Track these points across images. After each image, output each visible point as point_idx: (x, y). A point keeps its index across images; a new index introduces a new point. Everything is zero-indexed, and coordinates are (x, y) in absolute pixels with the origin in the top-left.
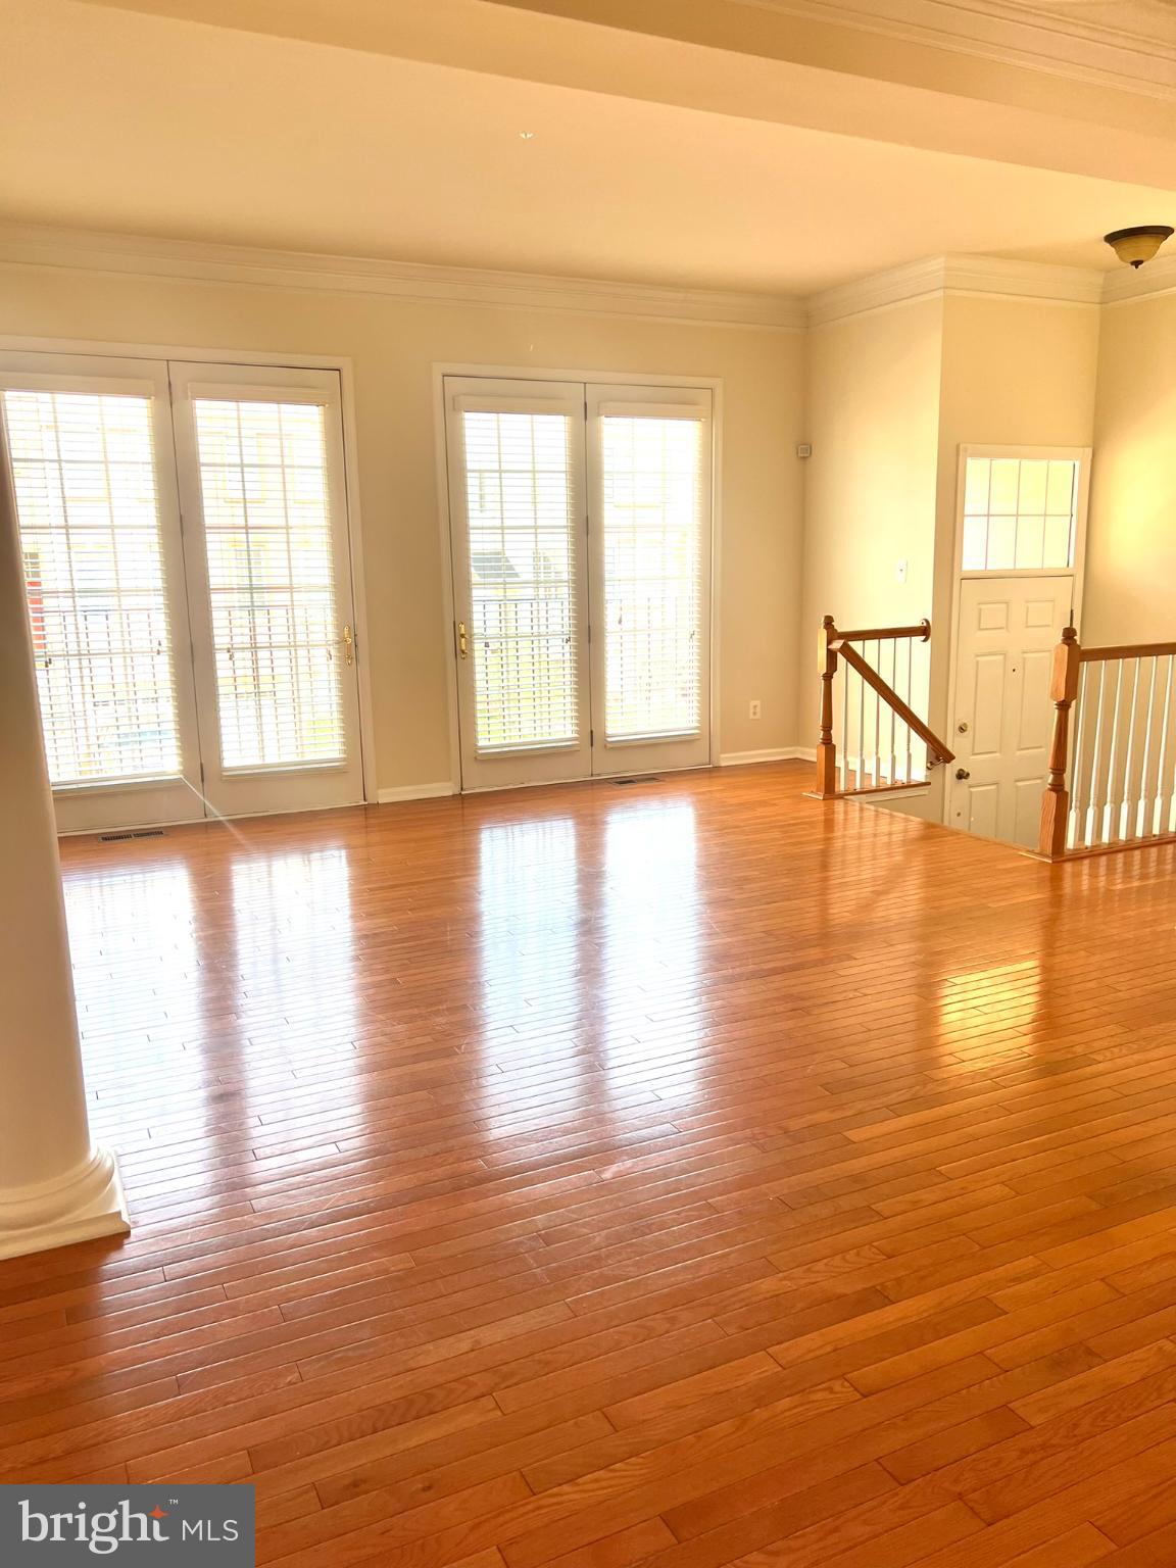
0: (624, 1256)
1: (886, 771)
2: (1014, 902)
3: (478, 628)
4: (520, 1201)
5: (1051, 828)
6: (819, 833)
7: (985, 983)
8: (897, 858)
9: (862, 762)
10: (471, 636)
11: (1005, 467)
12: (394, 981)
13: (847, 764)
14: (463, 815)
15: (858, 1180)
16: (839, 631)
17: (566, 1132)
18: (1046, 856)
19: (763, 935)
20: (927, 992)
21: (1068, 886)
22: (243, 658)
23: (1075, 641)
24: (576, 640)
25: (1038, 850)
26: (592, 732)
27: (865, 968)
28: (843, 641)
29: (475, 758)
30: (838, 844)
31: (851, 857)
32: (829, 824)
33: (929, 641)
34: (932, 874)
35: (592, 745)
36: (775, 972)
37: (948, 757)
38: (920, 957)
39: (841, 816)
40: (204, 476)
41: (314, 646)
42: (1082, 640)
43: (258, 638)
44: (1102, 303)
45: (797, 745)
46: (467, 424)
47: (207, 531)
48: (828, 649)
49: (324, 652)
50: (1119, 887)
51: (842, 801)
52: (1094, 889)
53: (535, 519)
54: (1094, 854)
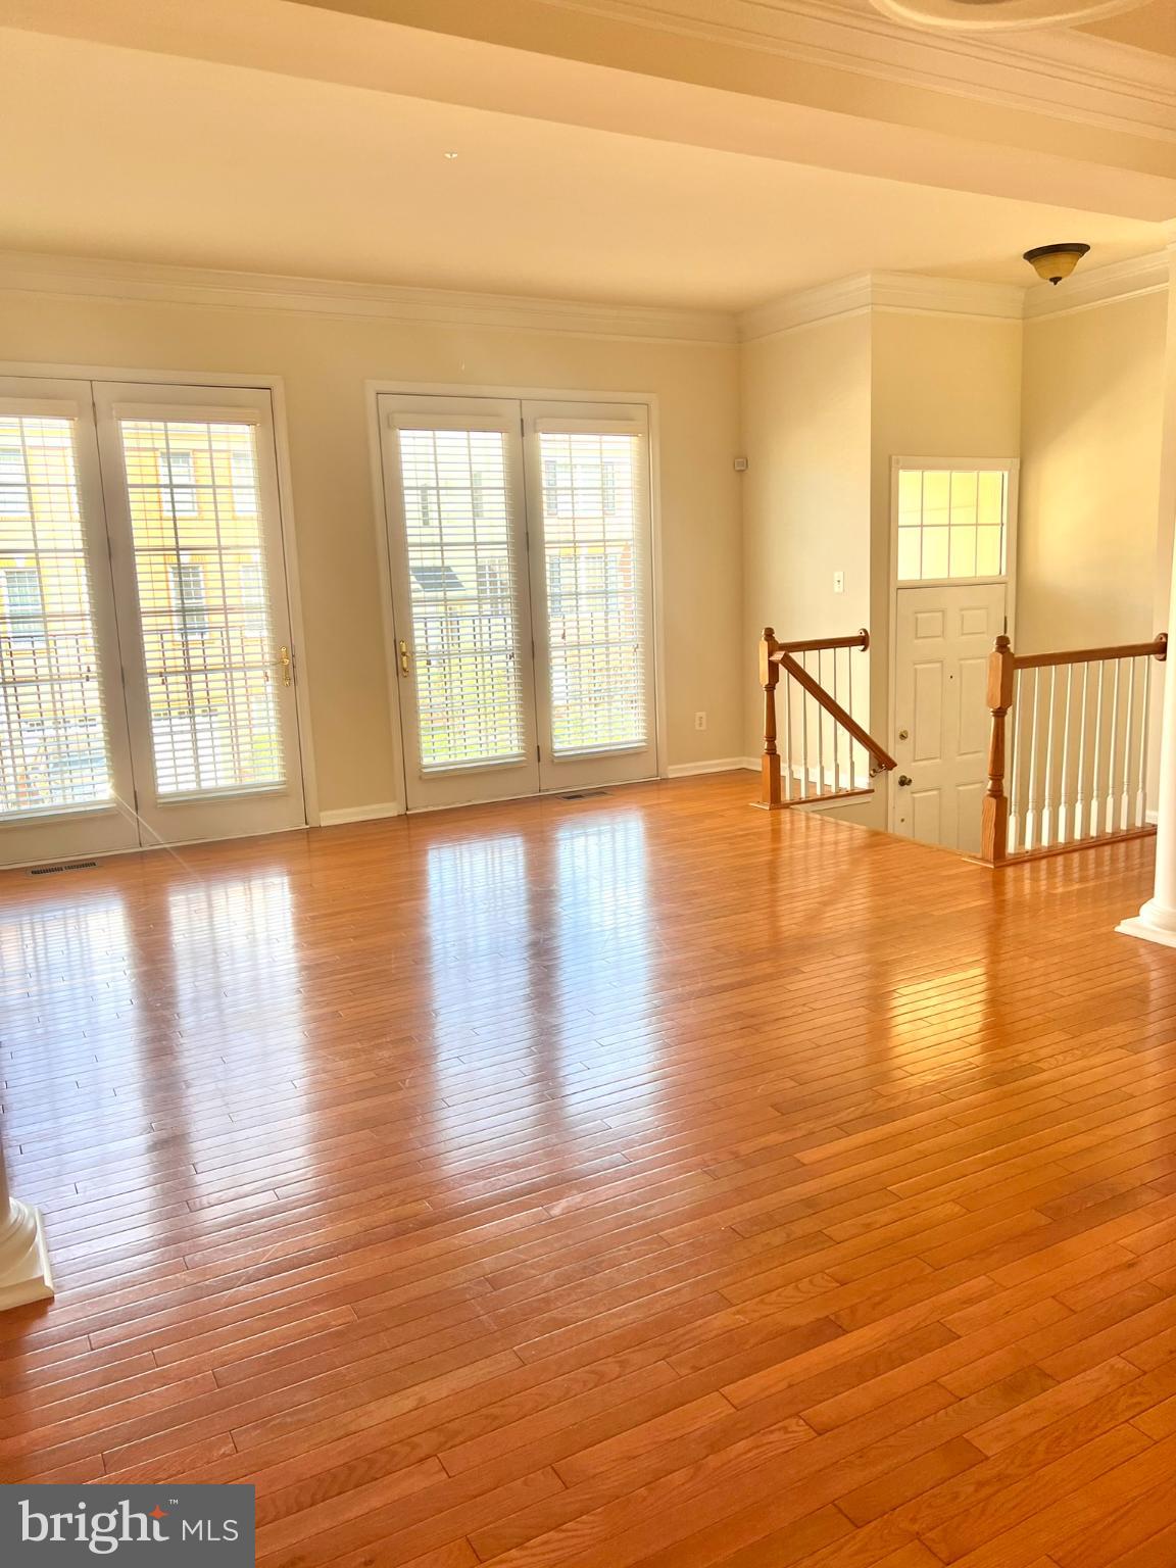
0: (574, 1297)
1: (830, 779)
2: (958, 909)
3: (419, 645)
4: (468, 1242)
5: (992, 833)
6: (766, 844)
7: (931, 993)
8: (844, 867)
9: (807, 771)
10: (413, 653)
11: (936, 479)
12: (335, 1014)
13: (791, 773)
14: (409, 836)
15: (810, 1204)
16: (780, 642)
17: (517, 1166)
18: (987, 861)
19: (712, 951)
20: (878, 1002)
21: (1010, 891)
22: (177, 683)
23: (1009, 649)
24: (519, 656)
25: (979, 855)
26: (538, 747)
27: (813, 981)
28: (783, 653)
29: (420, 777)
30: (785, 854)
31: (799, 868)
32: (776, 834)
33: (868, 651)
34: (877, 883)
35: (539, 760)
36: (725, 989)
37: (890, 764)
38: (868, 968)
39: (788, 826)
40: (132, 497)
41: (251, 668)
42: (1015, 648)
43: (192, 661)
44: (1023, 319)
45: (744, 755)
46: (403, 441)
47: (136, 553)
48: (769, 661)
49: (260, 673)
50: (1060, 890)
51: (788, 810)
52: (1035, 893)
53: (475, 535)
54: (1034, 857)
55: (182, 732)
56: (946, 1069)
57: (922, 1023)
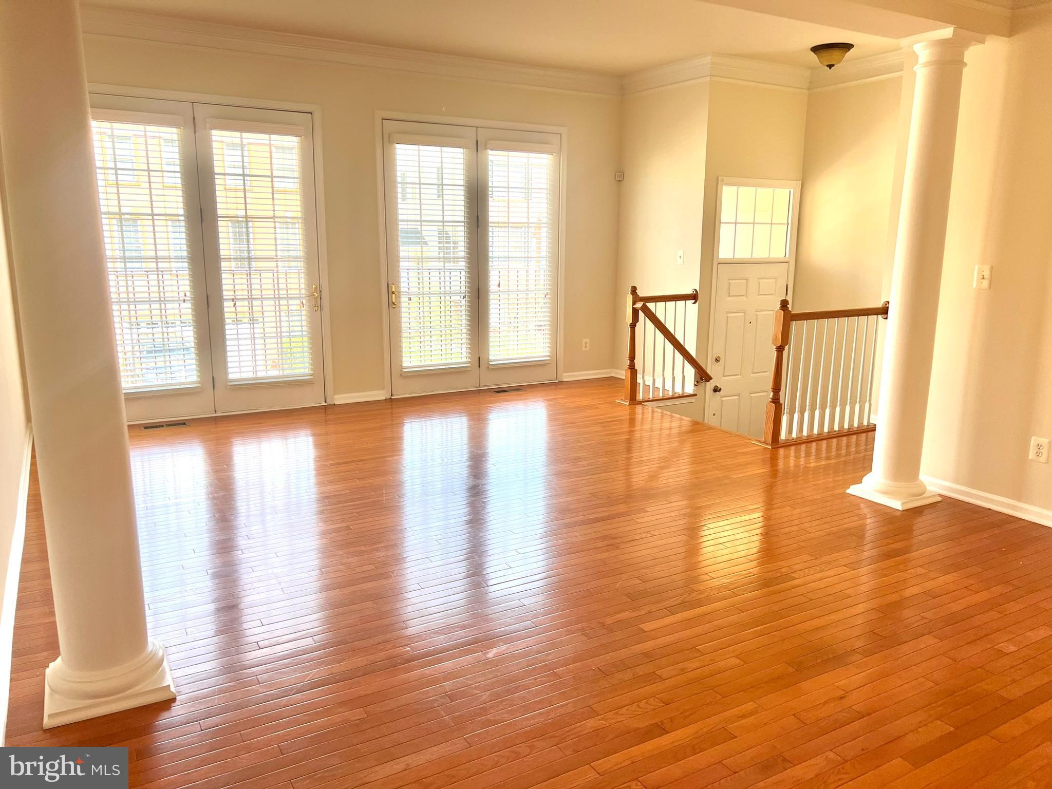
0: (501, 707)
1: (669, 386)
2: (747, 474)
3: (403, 287)
4: (434, 673)
5: (771, 425)
6: (625, 427)
7: (728, 528)
8: (675, 445)
9: (654, 380)
10: (399, 292)
11: (746, 192)
12: (348, 528)
13: (644, 381)
14: (392, 413)
15: (648, 656)
16: (640, 296)
17: (464, 627)
18: (767, 444)
19: (590, 496)
20: (693, 532)
21: (781, 464)
22: (242, 305)
23: (788, 308)
24: (469, 297)
25: (763, 440)
26: (479, 357)
27: (654, 518)
28: (642, 303)
29: (401, 375)
30: (637, 435)
31: (646, 444)
32: (632, 421)
33: (697, 303)
34: (696, 455)
35: (479, 367)
36: (598, 520)
37: (708, 378)
38: (688, 510)
39: (640, 416)
40: (217, 182)
41: (292, 298)
42: (792, 308)
43: (254, 292)
44: (809, 89)
45: (614, 368)
46: (398, 152)
47: (219, 219)
48: (633, 308)
49: (298, 302)
50: (813, 465)
51: (641, 406)
52: (797, 466)
53: (443, 216)
54: (798, 443)
55: (246, 339)
56: (736, 575)
57: (721, 546)
